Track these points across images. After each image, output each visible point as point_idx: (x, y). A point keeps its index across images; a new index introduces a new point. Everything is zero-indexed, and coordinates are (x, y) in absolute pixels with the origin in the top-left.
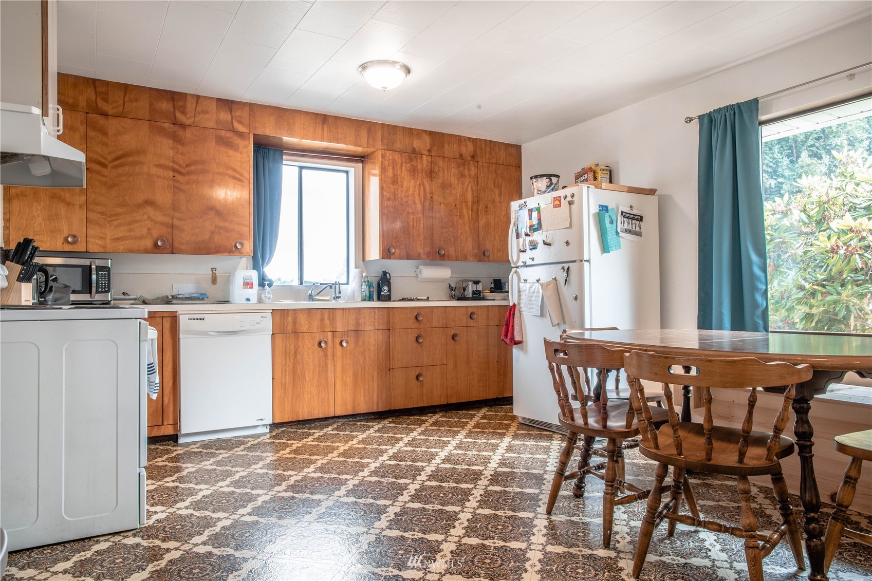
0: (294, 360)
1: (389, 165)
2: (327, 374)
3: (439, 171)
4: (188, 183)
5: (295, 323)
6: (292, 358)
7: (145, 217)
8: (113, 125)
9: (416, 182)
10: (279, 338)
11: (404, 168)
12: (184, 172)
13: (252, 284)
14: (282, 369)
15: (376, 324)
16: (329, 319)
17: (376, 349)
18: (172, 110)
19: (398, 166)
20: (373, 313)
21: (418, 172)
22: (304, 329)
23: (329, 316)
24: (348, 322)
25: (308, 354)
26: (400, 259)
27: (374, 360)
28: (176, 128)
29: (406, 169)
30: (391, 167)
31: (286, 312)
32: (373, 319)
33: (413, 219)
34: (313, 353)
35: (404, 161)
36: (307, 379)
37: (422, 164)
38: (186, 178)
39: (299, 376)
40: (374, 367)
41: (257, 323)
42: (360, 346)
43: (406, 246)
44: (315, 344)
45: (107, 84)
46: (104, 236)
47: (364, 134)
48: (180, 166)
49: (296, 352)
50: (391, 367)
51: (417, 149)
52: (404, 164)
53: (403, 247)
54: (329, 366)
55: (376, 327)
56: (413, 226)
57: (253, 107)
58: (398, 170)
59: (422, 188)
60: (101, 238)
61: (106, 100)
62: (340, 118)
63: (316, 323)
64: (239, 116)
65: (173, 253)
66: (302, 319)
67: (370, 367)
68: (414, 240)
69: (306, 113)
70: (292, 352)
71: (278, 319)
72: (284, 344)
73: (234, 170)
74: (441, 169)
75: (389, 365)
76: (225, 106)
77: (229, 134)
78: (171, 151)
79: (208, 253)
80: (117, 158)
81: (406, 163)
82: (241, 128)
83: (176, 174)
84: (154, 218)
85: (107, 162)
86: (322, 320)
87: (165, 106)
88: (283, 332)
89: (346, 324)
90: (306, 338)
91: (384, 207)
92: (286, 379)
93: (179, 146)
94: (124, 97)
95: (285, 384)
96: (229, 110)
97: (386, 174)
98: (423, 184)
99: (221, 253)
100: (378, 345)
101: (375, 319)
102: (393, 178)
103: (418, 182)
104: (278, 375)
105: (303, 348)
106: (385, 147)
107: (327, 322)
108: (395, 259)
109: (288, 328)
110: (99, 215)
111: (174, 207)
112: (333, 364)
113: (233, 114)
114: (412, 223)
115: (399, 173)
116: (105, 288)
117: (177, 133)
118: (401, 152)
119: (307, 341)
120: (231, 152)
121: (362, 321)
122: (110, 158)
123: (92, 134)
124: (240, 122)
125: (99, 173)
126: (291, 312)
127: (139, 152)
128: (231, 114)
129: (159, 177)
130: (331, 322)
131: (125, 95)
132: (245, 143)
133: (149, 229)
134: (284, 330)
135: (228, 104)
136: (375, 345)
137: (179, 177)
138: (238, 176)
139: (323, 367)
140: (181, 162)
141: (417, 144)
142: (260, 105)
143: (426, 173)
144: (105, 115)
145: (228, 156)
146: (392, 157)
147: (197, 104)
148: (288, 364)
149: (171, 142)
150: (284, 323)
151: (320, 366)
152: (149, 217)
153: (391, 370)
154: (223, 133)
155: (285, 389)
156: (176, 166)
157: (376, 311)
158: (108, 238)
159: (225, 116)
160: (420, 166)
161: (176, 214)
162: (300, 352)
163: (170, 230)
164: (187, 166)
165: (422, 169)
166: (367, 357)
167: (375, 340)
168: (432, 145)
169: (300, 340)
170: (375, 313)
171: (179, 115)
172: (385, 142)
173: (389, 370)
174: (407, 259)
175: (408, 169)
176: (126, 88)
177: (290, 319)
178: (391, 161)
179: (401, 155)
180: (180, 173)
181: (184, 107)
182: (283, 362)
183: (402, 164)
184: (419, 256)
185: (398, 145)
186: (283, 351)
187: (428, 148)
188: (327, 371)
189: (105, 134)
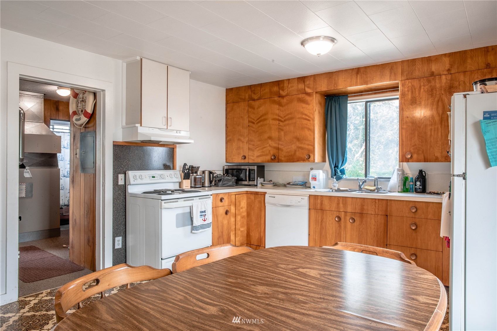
0: (321, 226)
1: (408, 91)
2: (341, 238)
3: (459, 85)
4: (285, 126)
5: (322, 204)
6: (319, 224)
7: (268, 145)
8: (256, 104)
9: (434, 99)
10: (313, 212)
11: (422, 90)
12: (283, 120)
13: (316, 178)
14: (314, 230)
15: (377, 210)
16: (343, 204)
17: (376, 228)
18: (278, 90)
19: (417, 90)
20: (374, 202)
21: (436, 90)
22: (327, 208)
23: (343, 202)
24: (355, 207)
25: (329, 224)
26: (417, 162)
27: (374, 236)
28: (280, 99)
29: (425, 91)
30: (410, 92)
31: (317, 197)
32: (374, 207)
33: (431, 130)
34: (332, 224)
35: (422, 84)
36: (328, 239)
37: (441, 82)
38: (284, 123)
39: (323, 236)
40: (374, 240)
41: (300, 202)
42: (364, 224)
43: (423, 152)
44: (333, 218)
45: (255, 86)
46: (253, 155)
47: (387, 72)
48: (281, 117)
49: (322, 221)
50: (388, 243)
51: (436, 73)
52: (422, 87)
53: (420, 152)
54: (342, 233)
55: (377, 213)
56: (431, 135)
57: (315, 77)
58: (417, 93)
59: (440, 103)
60: (253, 156)
61: (254, 93)
62: (369, 67)
63: (334, 206)
64: (308, 84)
65: (278, 162)
66: (326, 202)
67: (371, 240)
68: (431, 146)
69: (346, 70)
70: (320, 221)
71: (312, 201)
72: (315, 216)
73: (306, 115)
74: (462, 83)
75: (386, 242)
76: (301, 80)
77: (303, 96)
78: (278, 111)
79: (293, 162)
80: (258, 119)
81: (424, 86)
82: (308, 90)
83: (280, 122)
84: (271, 145)
85: (255, 122)
86: (338, 204)
87: (275, 89)
88: (315, 209)
89: (354, 208)
90: (328, 213)
91: (404, 123)
92: (316, 236)
93: (281, 108)
94: (261, 90)
95: (315, 239)
96: (303, 82)
97: (406, 98)
98: (442, 100)
99: (299, 161)
100: (377, 226)
101: (375, 207)
102: (411, 100)
103: (436, 99)
104: (312, 233)
105: (326, 219)
106: (405, 78)
107: (341, 205)
108: (413, 162)
109: (318, 206)
110: (252, 146)
111: (279, 139)
112: (345, 233)
113: (305, 84)
114: (429, 133)
115: (417, 95)
116: (253, 179)
117: (280, 101)
118: (419, 78)
119: (328, 216)
120: (304, 105)
121: (365, 207)
122: (256, 119)
123: (250, 110)
124: (309, 87)
125: (252, 127)
126: (319, 197)
127: (265, 114)
128: (304, 84)
129: (273, 125)
130: (344, 205)
131: (261, 89)
132: (311, 98)
133: (269, 151)
134: (315, 207)
135: (302, 79)
136: (375, 225)
137: (281, 124)
138: (307, 118)
139: (338, 234)
140: (282, 116)
141: (434, 68)
142: (319, 74)
143: (445, 90)
144: (254, 100)
145: (303, 108)
146: (411, 84)
147: (289, 83)
148: (317, 228)
149: (278, 106)
150: (315, 203)
151: (336, 233)
152: (269, 145)
153: (388, 245)
154: (301, 96)
155: (315, 242)
156: (280, 118)
157: (377, 201)
158: (255, 156)
159: (301, 86)
160: (438, 85)
161: (280, 143)
162: (324, 222)
163: (277, 151)
164: (284, 117)
165: (441, 87)
166: (369, 232)
167: (375, 222)
168: (451, 65)
169: (324, 214)
170: (376, 203)
171: (281, 92)
172: (405, 74)
173: (387, 245)
174: (425, 162)
175: (426, 90)
176: (261, 85)
177: (319, 201)
178: (410, 87)
179: (420, 80)
180: (282, 121)
181: (283, 87)
182: (315, 226)
183: (420, 87)
184: (436, 159)
185: (417, 73)
186: (315, 219)
187: (447, 68)
188: (341, 237)
189: (254, 108)
